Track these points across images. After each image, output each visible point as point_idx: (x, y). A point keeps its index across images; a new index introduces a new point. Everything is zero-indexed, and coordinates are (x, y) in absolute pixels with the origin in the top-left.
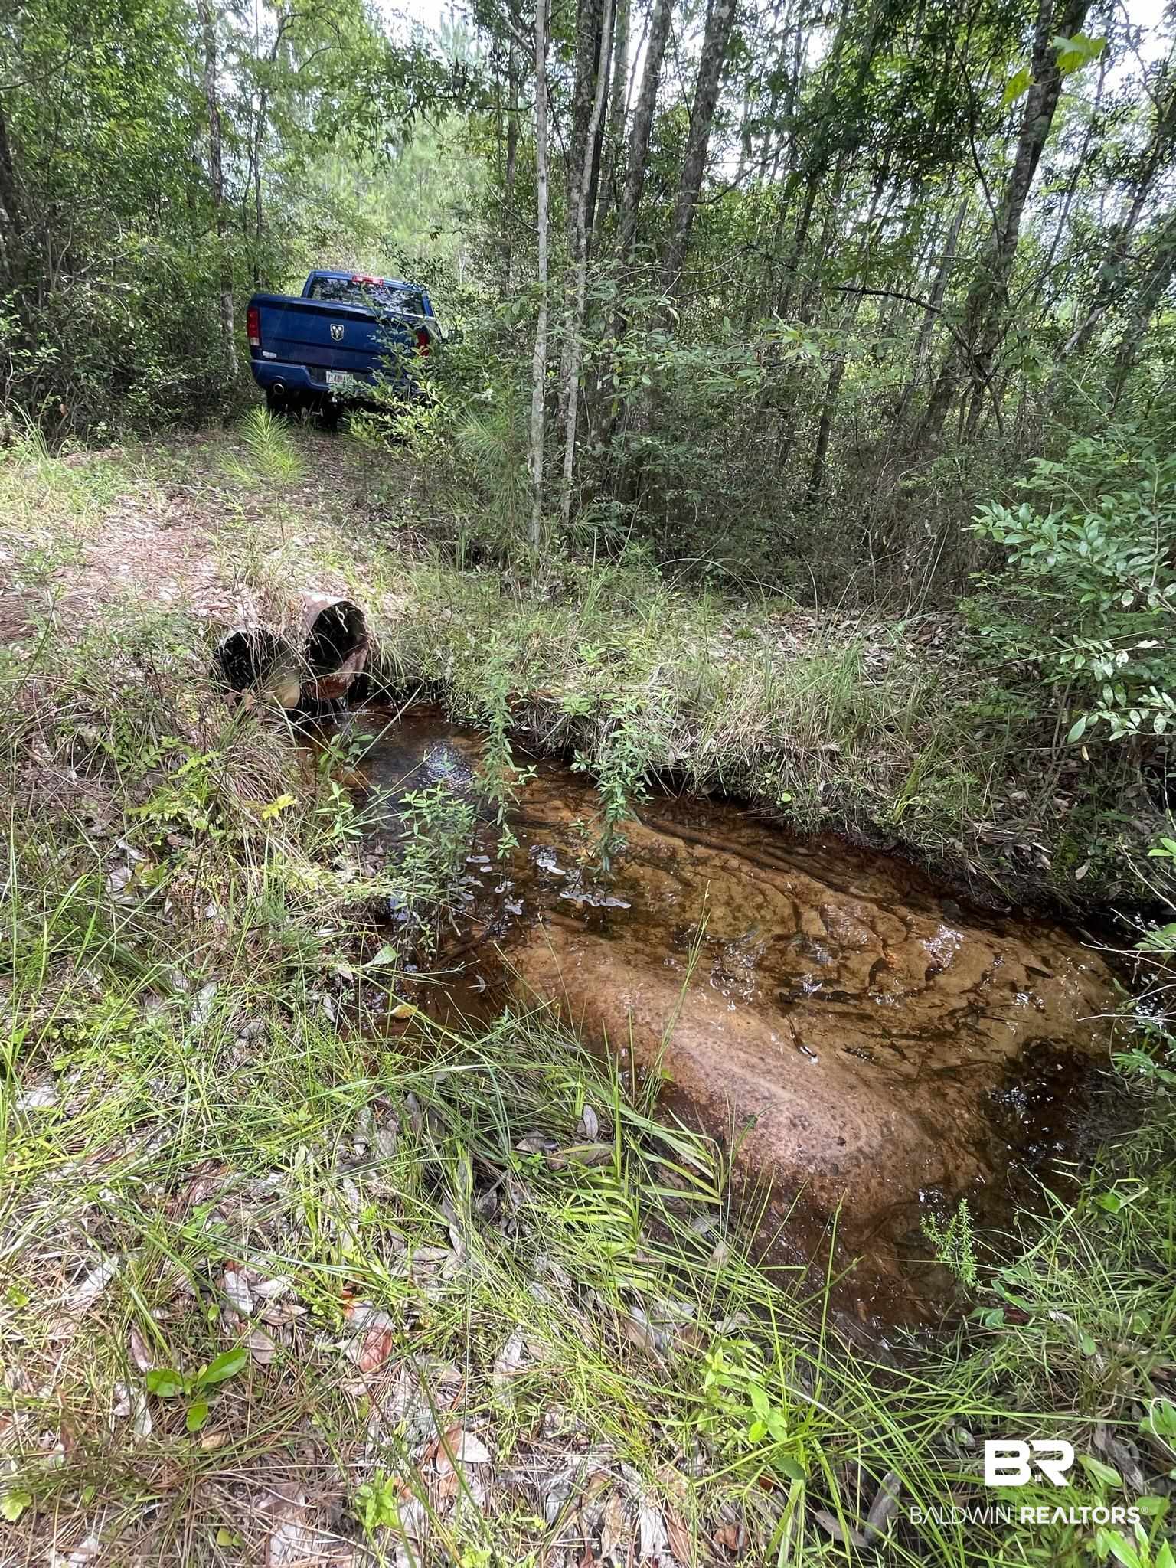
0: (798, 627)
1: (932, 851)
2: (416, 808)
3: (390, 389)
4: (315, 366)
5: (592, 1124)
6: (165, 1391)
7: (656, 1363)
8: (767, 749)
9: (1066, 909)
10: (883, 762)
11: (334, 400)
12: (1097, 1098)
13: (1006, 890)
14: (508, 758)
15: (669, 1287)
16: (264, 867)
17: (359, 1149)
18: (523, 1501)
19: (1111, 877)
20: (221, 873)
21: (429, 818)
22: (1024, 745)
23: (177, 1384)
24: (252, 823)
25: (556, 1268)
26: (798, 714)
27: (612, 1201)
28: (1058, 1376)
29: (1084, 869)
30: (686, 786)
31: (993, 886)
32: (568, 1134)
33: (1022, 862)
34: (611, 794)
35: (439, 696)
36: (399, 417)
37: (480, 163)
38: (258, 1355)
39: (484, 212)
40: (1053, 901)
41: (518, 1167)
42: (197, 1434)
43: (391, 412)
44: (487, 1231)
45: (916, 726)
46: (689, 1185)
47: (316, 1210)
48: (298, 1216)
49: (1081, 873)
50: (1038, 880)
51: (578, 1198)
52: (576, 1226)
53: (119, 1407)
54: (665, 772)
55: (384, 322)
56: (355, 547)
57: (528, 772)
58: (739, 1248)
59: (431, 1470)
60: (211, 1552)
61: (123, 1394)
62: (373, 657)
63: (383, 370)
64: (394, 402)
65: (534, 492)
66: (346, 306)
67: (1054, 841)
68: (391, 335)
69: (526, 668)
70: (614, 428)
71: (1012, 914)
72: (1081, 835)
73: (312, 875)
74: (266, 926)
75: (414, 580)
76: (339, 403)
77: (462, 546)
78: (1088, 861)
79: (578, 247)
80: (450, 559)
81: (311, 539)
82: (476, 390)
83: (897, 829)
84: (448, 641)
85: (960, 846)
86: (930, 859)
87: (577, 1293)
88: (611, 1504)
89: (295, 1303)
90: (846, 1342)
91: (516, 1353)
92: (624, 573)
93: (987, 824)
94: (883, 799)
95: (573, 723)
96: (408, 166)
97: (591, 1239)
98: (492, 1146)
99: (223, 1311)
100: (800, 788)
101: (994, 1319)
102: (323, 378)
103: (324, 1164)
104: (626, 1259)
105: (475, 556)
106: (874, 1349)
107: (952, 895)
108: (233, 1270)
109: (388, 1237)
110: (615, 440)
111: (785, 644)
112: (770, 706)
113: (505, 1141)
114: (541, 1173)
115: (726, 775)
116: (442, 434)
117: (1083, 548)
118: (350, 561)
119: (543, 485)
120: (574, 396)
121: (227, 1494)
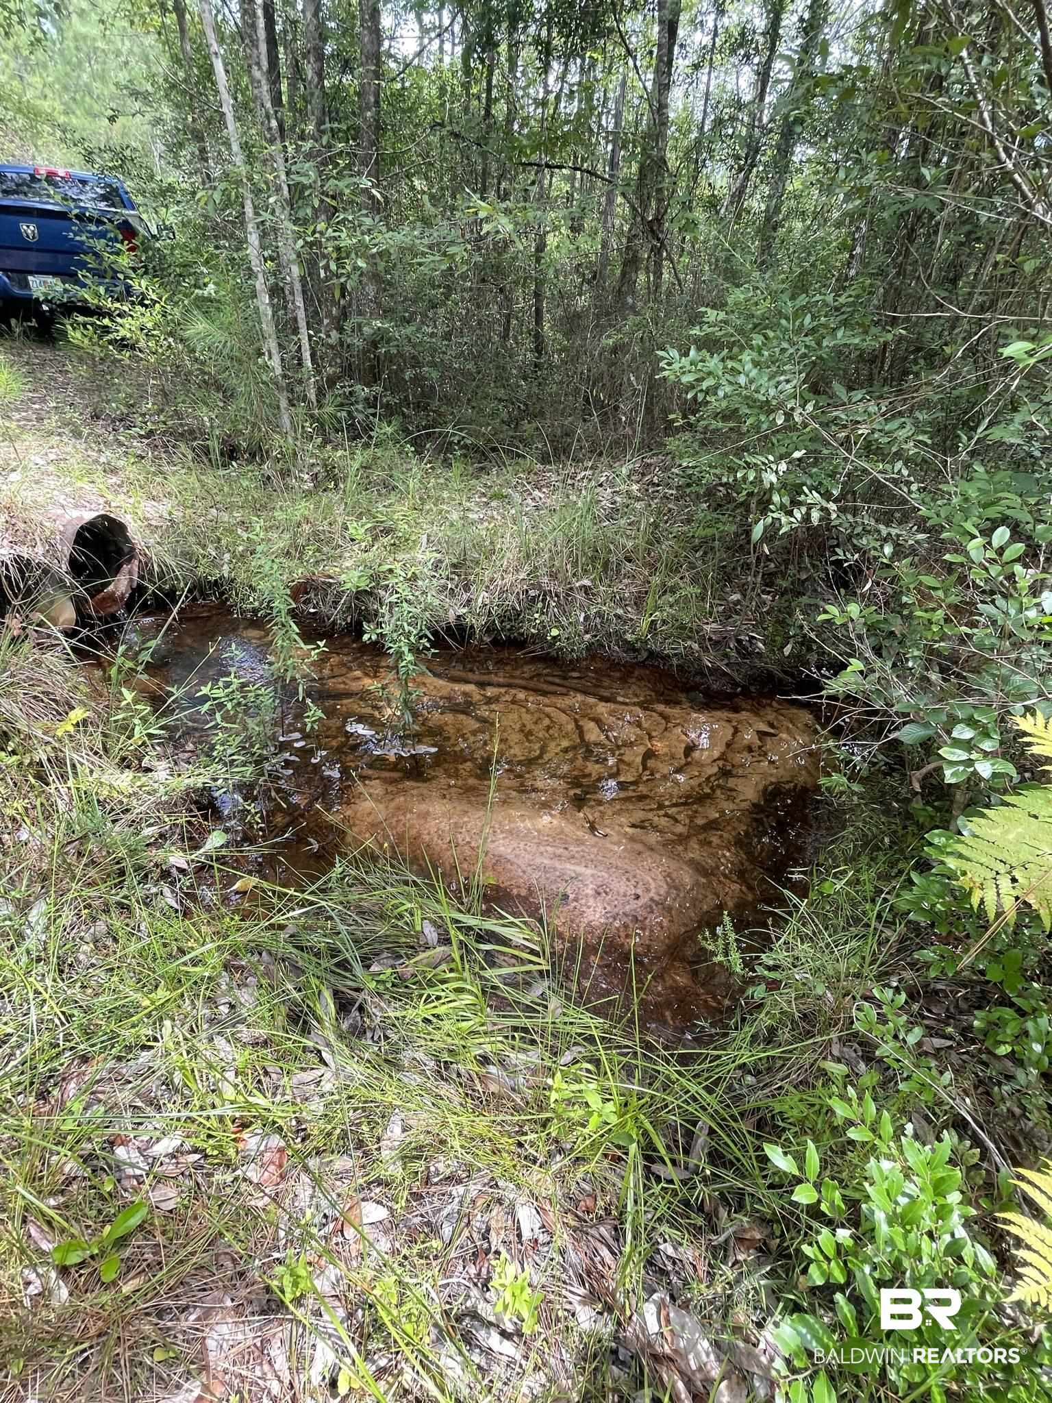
0: (542, 483)
1: (676, 655)
2: (215, 699)
3: (102, 290)
4: (12, 271)
5: (431, 934)
6: (74, 1259)
7: (513, 1101)
8: (532, 593)
9: (780, 680)
10: (626, 588)
11: (45, 308)
12: (816, 818)
13: (735, 675)
14: (297, 638)
15: (517, 1043)
16: (70, 783)
17: (224, 1009)
18: (422, 1236)
19: (809, 649)
20: (25, 797)
21: (229, 706)
22: (734, 556)
23: (84, 1249)
24: (48, 743)
25: (420, 1055)
26: (552, 559)
27: (459, 990)
28: (805, 1017)
29: (789, 647)
30: (470, 637)
31: (725, 674)
32: (413, 947)
33: (745, 651)
34: (400, 655)
35: (222, 594)
36: (118, 320)
37: (151, 40)
38: (162, 1205)
39: (167, 96)
40: (770, 675)
41: (373, 985)
42: (114, 1283)
43: (109, 315)
44: (355, 1044)
45: (649, 554)
46: (523, 962)
47: (193, 1071)
48: (176, 1081)
49: (787, 650)
50: (758, 663)
51: (429, 996)
52: (431, 1018)
53: (31, 1287)
54: (449, 628)
55: (77, 216)
56: (103, 459)
57: (318, 647)
58: (568, 998)
59: (340, 1239)
60: (151, 1369)
61: (33, 1277)
62: (146, 567)
63: (89, 270)
64: (109, 304)
65: (276, 384)
66: (33, 202)
67: (765, 629)
68: (90, 232)
69: (301, 553)
70: (345, 315)
71: (741, 693)
72: (784, 621)
73: (124, 780)
74: (85, 836)
75: (173, 484)
76: (51, 310)
77: (214, 445)
78: (792, 640)
79: (270, 129)
80: (206, 461)
81: (52, 457)
82: (196, 286)
83: (646, 642)
84: (219, 540)
85: (696, 646)
86: (675, 661)
87: (443, 1070)
88: (494, 1213)
89: (189, 1153)
90: (658, 1042)
91: (397, 1130)
92: (379, 452)
93: (714, 625)
94: (631, 620)
95: (357, 599)
96: (72, 45)
97: (447, 1025)
98: (347, 974)
99: (119, 1181)
100: (565, 623)
101: (759, 992)
102: (26, 285)
103: (192, 1030)
104: (478, 1033)
105: (231, 453)
106: (680, 1041)
107: (695, 687)
108: (122, 1144)
109: (266, 1073)
110: (347, 326)
111: (533, 499)
112: (528, 556)
113: (358, 969)
114: (393, 985)
115: (502, 622)
116: (171, 334)
117: (742, 380)
118: (100, 473)
119: (285, 376)
120: (298, 286)
121: (155, 1320)
